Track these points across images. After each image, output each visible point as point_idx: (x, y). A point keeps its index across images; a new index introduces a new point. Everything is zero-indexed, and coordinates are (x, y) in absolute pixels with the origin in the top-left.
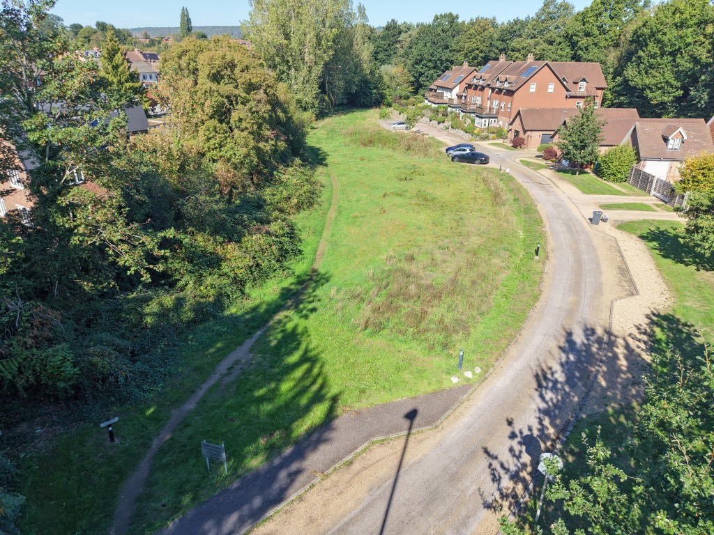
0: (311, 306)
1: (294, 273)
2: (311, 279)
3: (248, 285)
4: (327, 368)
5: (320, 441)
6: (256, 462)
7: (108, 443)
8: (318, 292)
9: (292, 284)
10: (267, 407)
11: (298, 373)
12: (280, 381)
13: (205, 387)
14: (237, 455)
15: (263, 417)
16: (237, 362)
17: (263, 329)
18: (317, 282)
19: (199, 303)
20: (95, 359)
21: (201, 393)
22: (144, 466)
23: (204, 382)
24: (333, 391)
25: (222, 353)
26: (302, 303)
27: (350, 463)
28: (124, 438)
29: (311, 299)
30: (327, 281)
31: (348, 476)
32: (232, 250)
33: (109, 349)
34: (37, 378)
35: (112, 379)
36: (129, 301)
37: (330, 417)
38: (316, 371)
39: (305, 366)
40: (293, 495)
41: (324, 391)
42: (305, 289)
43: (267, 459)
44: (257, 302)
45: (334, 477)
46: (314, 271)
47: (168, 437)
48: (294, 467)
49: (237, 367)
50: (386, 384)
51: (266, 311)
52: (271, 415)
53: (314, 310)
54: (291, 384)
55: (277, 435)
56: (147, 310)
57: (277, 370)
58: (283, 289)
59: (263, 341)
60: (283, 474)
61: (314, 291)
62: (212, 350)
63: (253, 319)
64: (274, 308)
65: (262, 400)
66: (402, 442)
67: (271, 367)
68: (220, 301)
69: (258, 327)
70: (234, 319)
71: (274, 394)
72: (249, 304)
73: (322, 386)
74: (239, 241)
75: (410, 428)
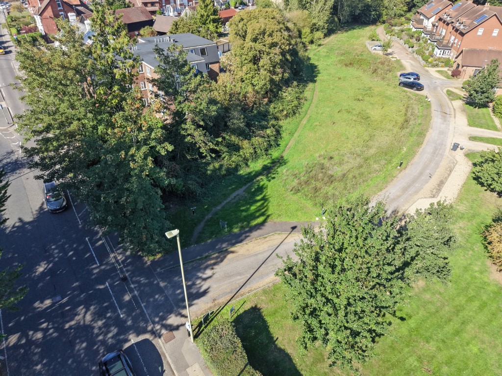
0: (273, 176)
1: (271, 157)
2: (278, 162)
3: (250, 161)
4: (270, 204)
5: (259, 228)
6: (236, 230)
7: (192, 215)
8: (279, 170)
9: (268, 163)
10: (244, 214)
11: (259, 204)
12: (251, 205)
13: (225, 202)
14: (231, 227)
15: (242, 217)
16: (238, 195)
17: (251, 183)
18: (281, 163)
19: (228, 168)
20: (191, 186)
21: (223, 204)
22: (202, 224)
23: (225, 200)
24: (269, 213)
25: (234, 190)
26: (270, 173)
27: (266, 238)
28: (197, 214)
29: (275, 172)
30: (285, 164)
31: (264, 241)
32: (245, 144)
33: (194, 183)
34: (172, 189)
35: (195, 193)
36: (202, 163)
37: (265, 221)
38: (265, 204)
39: (262, 202)
40: (244, 242)
41: (265, 213)
42: (274, 166)
43: (240, 230)
44: (252, 170)
45: (259, 240)
46: (282, 157)
47: (210, 217)
48: (247, 234)
49: (237, 197)
50: (290, 215)
51: (254, 175)
52: (245, 217)
53: (274, 178)
54: (255, 207)
55: (245, 223)
56: (209, 168)
57: (251, 201)
58: (264, 165)
59: (249, 188)
60: (244, 235)
61: (277, 168)
62: (230, 188)
63: (248, 178)
64: (258, 174)
65: (243, 211)
66: (287, 235)
67: (250, 199)
68: (237, 168)
69: (249, 182)
70: (241, 176)
71: (248, 209)
72: (248, 170)
73: (266, 211)
74: (250, 139)
75: (291, 232)
